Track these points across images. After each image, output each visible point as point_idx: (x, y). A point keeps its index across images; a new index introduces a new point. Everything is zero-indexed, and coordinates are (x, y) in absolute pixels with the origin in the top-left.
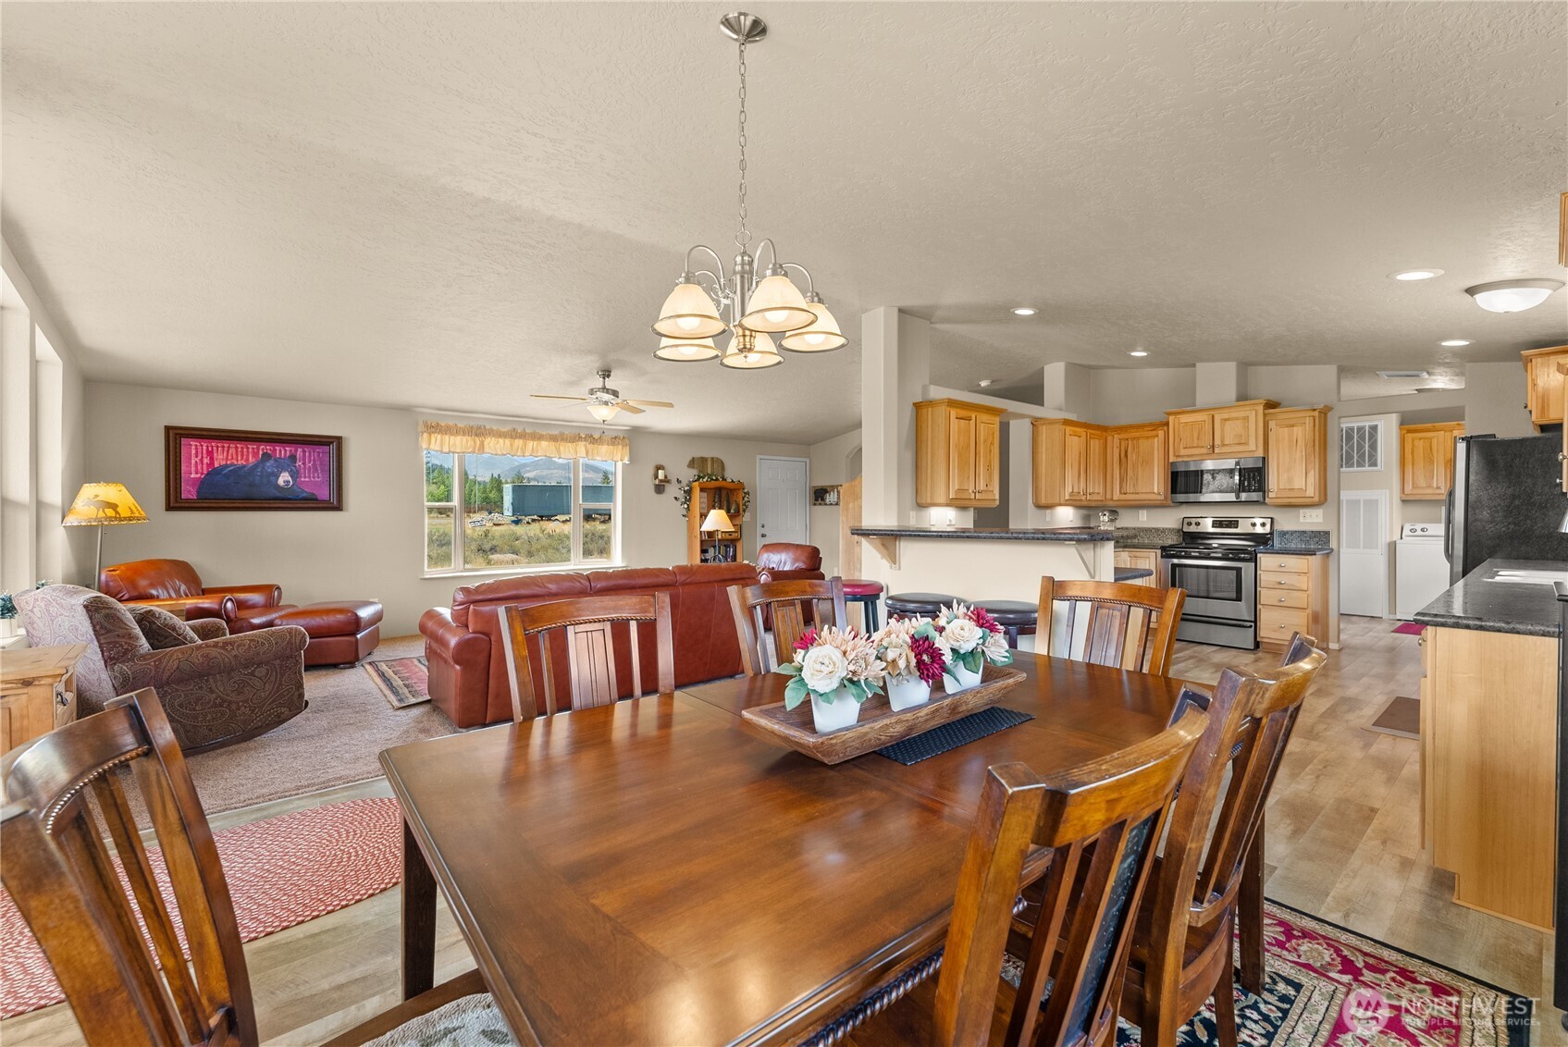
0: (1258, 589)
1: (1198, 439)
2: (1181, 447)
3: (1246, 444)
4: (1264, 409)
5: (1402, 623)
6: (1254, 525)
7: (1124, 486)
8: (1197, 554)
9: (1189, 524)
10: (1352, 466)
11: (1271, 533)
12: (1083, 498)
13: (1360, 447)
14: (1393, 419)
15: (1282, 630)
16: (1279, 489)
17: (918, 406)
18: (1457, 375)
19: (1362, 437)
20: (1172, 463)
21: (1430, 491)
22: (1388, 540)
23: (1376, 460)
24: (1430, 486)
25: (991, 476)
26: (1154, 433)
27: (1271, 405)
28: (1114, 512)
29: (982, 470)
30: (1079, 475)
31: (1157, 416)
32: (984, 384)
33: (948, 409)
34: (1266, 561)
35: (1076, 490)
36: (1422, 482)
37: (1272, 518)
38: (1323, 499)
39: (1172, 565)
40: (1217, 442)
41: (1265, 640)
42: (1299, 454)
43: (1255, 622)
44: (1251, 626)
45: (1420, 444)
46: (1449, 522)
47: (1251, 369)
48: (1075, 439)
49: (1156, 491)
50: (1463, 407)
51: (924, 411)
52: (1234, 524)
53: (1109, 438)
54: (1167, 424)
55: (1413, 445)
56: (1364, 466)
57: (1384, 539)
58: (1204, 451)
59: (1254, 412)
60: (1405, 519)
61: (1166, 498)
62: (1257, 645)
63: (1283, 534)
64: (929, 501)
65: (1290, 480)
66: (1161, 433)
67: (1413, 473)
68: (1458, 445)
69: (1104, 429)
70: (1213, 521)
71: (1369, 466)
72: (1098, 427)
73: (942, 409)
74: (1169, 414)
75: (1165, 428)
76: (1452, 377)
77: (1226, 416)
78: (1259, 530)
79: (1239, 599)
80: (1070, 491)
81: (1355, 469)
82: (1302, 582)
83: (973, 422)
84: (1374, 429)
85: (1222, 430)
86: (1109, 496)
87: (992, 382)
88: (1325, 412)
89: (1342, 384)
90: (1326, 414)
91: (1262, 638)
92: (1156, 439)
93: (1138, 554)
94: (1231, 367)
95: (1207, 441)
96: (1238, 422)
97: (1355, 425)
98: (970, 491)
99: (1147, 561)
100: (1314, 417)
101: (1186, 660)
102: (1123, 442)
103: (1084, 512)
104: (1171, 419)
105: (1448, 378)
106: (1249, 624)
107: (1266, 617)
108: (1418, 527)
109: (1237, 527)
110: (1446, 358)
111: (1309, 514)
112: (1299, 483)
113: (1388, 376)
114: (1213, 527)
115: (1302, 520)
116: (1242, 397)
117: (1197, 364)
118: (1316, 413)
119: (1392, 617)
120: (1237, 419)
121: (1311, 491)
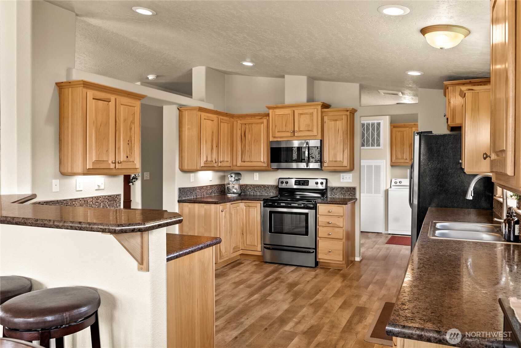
0: (318, 227)
1: (286, 126)
2: (276, 132)
3: (312, 131)
4: (322, 109)
5: (391, 236)
6: (317, 183)
7: (244, 156)
8: (284, 204)
9: (282, 182)
10: (369, 146)
11: (326, 189)
12: (215, 165)
13: (373, 135)
14: (387, 119)
15: (330, 253)
16: (329, 161)
17: (60, 86)
18: (414, 96)
19: (373, 129)
20: (271, 141)
21: (403, 161)
22: (385, 189)
23: (380, 142)
24: (403, 158)
25: (131, 149)
26: (261, 121)
27: (325, 106)
28: (238, 174)
29: (122, 144)
30: (212, 149)
31: (263, 110)
32: (151, 77)
33: (85, 90)
34: (322, 208)
35: (209, 159)
36: (400, 157)
37: (326, 179)
38: (352, 168)
39: (270, 212)
40: (296, 129)
41: (321, 260)
42: (340, 138)
43: (316, 249)
44: (313, 252)
45: (399, 134)
46: (411, 178)
47: (316, 82)
48: (209, 122)
49: (262, 160)
50: (417, 114)
51: (66, 90)
52: (306, 182)
53: (235, 123)
54: (268, 115)
55: (396, 135)
56: (374, 146)
57: (383, 188)
58: (289, 134)
59: (316, 110)
60: (393, 176)
61: (268, 165)
62: (317, 263)
63: (333, 189)
64: (70, 171)
65: (335, 155)
66: (265, 121)
67: (396, 150)
68: (415, 137)
69: (232, 116)
70: (295, 181)
71: (377, 146)
72: (226, 115)
73: (80, 90)
74: (269, 108)
75: (268, 118)
76: (412, 97)
77: (301, 112)
78: (320, 187)
79: (307, 234)
80: (205, 160)
81: (370, 147)
82: (340, 222)
83: (112, 104)
84: (379, 124)
85: (299, 121)
86: (234, 164)
87: (157, 77)
88: (353, 112)
89: (362, 96)
90: (353, 114)
91: (320, 259)
92: (262, 125)
93: (250, 204)
94: (304, 79)
95: (290, 128)
96: (308, 116)
97: (371, 122)
98: (110, 162)
99: (256, 209)
100: (347, 115)
101: (273, 282)
102: (243, 126)
103: (221, 174)
104: (271, 112)
105: (410, 97)
106: (312, 250)
107: (321, 245)
108: (398, 180)
109: (308, 185)
110: (410, 84)
111: (345, 177)
112: (339, 158)
113: (384, 93)
114: (295, 185)
115: (342, 180)
116: (311, 100)
117: (286, 76)
118: (348, 113)
119: (386, 232)
120: (306, 114)
121: (346, 163)
